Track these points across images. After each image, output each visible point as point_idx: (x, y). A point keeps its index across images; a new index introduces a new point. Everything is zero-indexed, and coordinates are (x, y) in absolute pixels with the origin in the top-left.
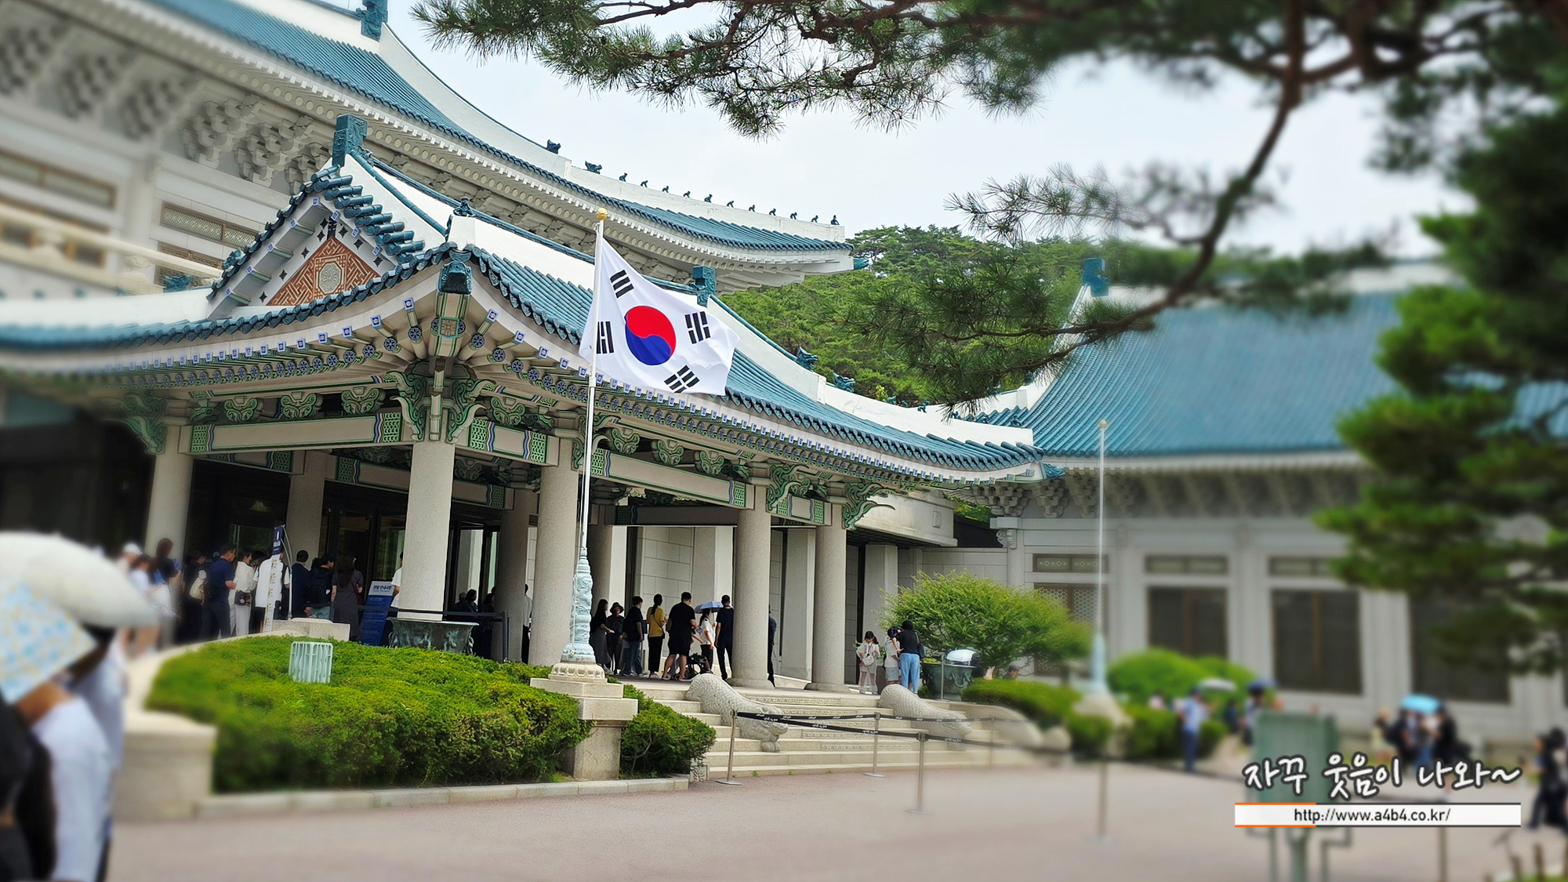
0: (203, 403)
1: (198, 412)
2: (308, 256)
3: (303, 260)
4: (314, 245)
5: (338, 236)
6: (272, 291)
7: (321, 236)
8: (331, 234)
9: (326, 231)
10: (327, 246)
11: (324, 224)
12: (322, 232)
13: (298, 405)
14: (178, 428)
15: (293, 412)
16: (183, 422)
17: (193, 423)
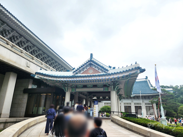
1: (72, 86)
3: (86, 69)
4: (88, 68)
6: (81, 73)
8: (91, 66)
10: (90, 68)
14: (69, 89)
15: (89, 87)
17: (72, 88)
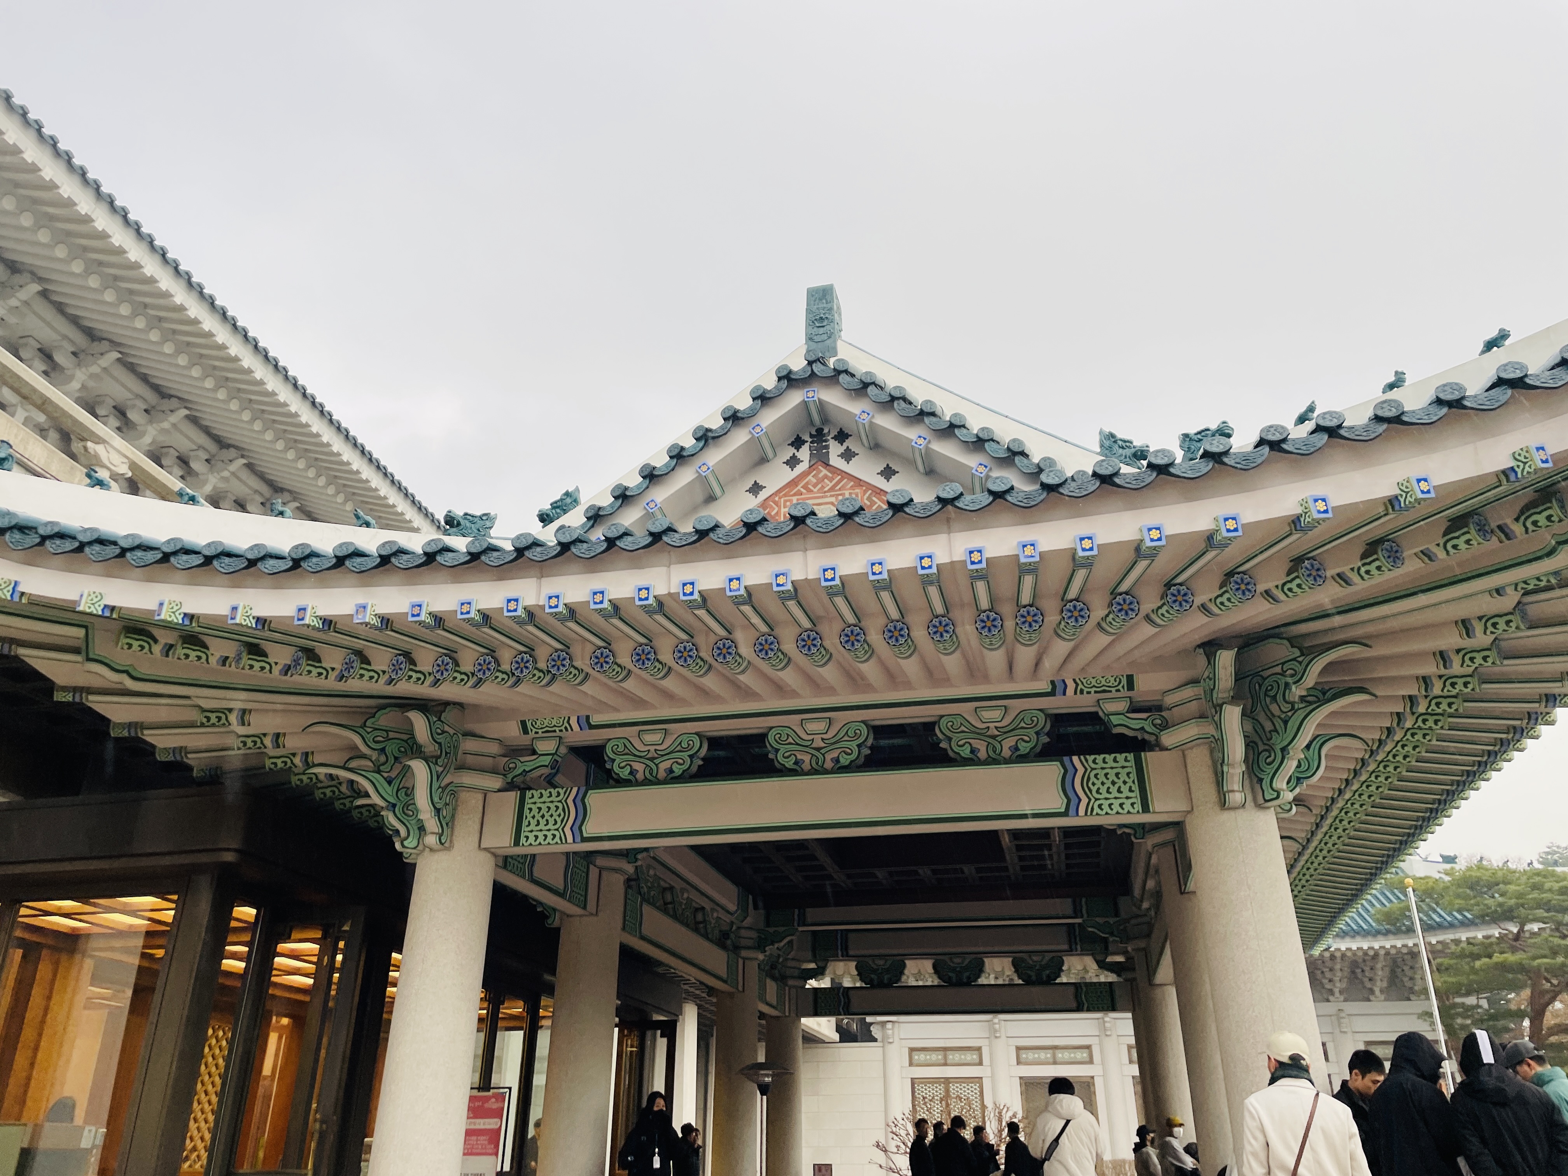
0: (546, 746)
1: (527, 763)
2: (763, 495)
3: (754, 501)
4: (778, 479)
5: (835, 461)
7: (793, 462)
9: (804, 453)
10: (810, 477)
11: (798, 443)
12: (794, 457)
13: (818, 743)
14: (480, 797)
15: (806, 758)
16: (495, 782)
17: (521, 785)
